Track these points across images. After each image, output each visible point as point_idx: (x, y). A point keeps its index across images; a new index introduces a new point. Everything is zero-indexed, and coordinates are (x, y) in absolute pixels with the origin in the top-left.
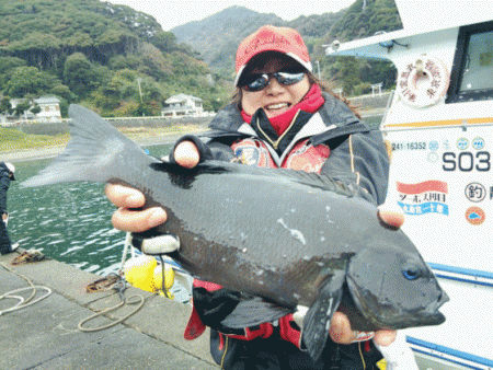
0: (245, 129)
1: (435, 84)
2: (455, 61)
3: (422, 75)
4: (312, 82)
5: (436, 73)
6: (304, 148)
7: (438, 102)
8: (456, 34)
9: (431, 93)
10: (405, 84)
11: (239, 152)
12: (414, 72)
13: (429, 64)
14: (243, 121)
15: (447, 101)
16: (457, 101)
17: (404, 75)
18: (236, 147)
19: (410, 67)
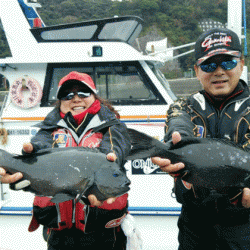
0: (62, 123)
1: (34, 94)
2: (46, 82)
3: (25, 88)
4: (96, 98)
5: (34, 88)
6: (90, 134)
7: (36, 106)
8: (46, 67)
9: (31, 100)
10: (14, 93)
11: (57, 136)
12: (20, 86)
13: (30, 82)
14: (61, 118)
15: (41, 106)
16: (47, 106)
17: (14, 87)
18: (55, 133)
19: (18, 83)
